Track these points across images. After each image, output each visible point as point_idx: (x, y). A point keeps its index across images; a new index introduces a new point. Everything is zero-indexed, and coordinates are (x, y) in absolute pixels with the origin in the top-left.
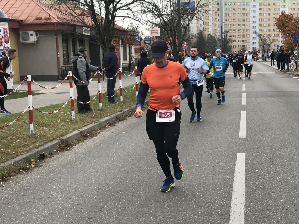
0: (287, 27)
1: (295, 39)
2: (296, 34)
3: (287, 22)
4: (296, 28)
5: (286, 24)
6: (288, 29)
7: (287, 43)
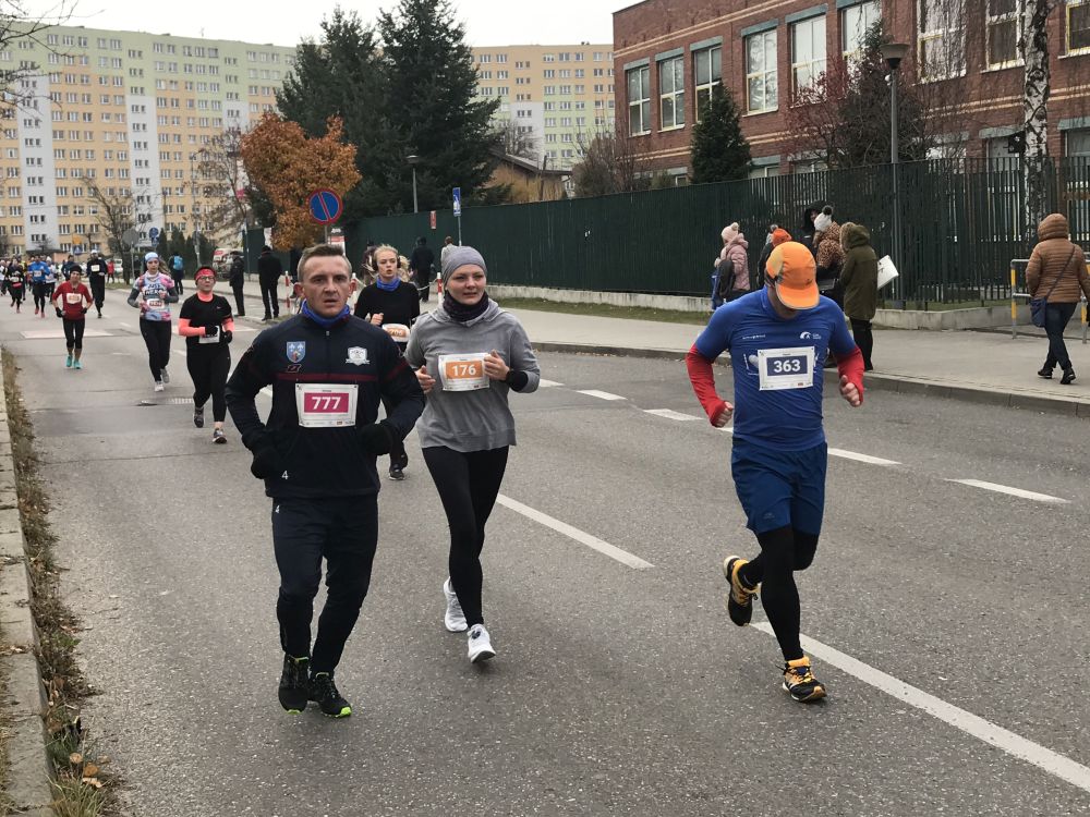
0: (287, 166)
1: (318, 212)
2: (318, 191)
3: (284, 151)
4: (319, 170)
5: (285, 158)
6: (292, 173)
7: (290, 222)
